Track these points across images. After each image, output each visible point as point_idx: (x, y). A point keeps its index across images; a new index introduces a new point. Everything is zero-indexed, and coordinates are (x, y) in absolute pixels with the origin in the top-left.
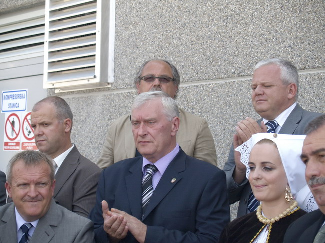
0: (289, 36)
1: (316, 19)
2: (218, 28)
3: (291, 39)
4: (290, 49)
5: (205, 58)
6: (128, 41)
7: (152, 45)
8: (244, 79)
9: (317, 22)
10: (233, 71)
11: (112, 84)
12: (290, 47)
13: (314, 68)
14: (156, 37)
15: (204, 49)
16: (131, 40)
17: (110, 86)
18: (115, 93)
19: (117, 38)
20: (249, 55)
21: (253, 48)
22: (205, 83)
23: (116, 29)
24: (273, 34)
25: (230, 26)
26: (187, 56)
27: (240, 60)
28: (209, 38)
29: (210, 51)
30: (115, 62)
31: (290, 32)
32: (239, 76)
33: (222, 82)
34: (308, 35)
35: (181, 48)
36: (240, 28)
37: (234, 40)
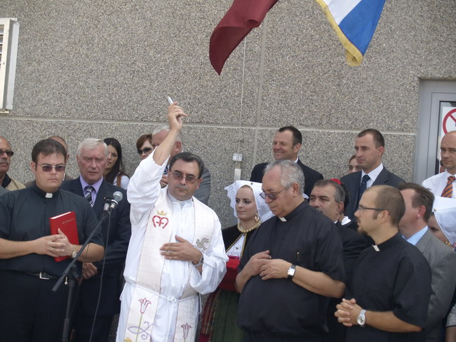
0: (188, 96)
1: (213, 86)
2: (124, 79)
3: (190, 99)
4: (189, 106)
5: (110, 101)
6: (31, 75)
7: (56, 83)
8: (146, 124)
9: (213, 89)
10: (136, 116)
11: (10, 111)
12: (189, 104)
13: (208, 123)
14: (61, 77)
15: (109, 94)
16: (34, 75)
17: (8, 112)
18: (13, 119)
19: (18, 70)
20: (153, 105)
21: (156, 100)
22: (108, 123)
23: (17, 63)
24: (175, 92)
25: (136, 79)
26: (92, 98)
27: (143, 108)
28: (115, 86)
29: (115, 96)
30: (15, 92)
31: (190, 93)
32: (142, 121)
33: (125, 123)
34: (205, 97)
35: (87, 90)
36: (145, 82)
37: (139, 91)
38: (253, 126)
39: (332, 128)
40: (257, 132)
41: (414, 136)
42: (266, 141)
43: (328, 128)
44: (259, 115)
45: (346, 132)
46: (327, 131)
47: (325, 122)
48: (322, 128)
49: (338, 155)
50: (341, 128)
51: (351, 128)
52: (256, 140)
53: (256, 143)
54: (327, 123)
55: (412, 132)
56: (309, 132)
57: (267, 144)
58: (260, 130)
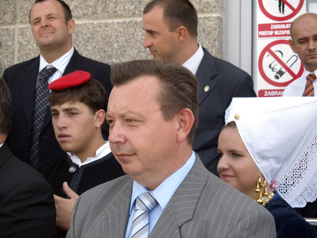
38: (11, 24)
39: (110, 17)
40: (17, 32)
41: (219, 18)
42: (28, 42)
43: (105, 18)
44: (18, 8)
45: (128, 20)
46: (103, 21)
47: (100, 10)
48: (97, 18)
49: (119, 53)
50: (121, 16)
51: (134, 14)
52: (16, 42)
53: (17, 46)
54: (103, 10)
55: (216, 11)
56: (81, 26)
57: (29, 47)
58: (20, 29)
